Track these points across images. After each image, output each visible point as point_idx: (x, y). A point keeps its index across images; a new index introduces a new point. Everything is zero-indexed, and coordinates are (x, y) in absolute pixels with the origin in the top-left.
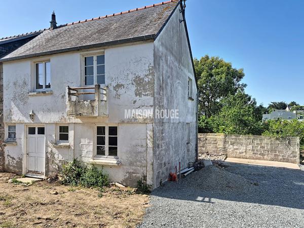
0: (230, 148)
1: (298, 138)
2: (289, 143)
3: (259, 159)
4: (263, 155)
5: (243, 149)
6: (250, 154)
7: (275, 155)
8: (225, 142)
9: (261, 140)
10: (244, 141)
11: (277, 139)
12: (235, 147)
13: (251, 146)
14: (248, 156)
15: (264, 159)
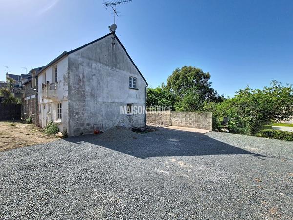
0: (174, 120)
1: (212, 113)
2: (206, 116)
3: (189, 127)
4: (191, 124)
5: (180, 120)
6: (184, 123)
7: (198, 124)
8: (171, 116)
9: (190, 115)
10: (181, 116)
11: (199, 114)
12: (176, 119)
13: (184, 119)
14: (183, 125)
15: (191, 127)
